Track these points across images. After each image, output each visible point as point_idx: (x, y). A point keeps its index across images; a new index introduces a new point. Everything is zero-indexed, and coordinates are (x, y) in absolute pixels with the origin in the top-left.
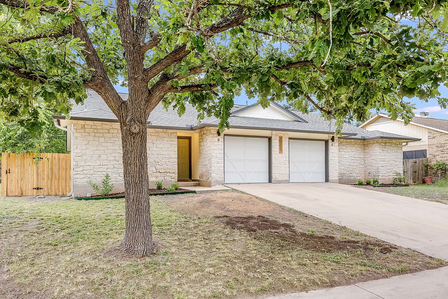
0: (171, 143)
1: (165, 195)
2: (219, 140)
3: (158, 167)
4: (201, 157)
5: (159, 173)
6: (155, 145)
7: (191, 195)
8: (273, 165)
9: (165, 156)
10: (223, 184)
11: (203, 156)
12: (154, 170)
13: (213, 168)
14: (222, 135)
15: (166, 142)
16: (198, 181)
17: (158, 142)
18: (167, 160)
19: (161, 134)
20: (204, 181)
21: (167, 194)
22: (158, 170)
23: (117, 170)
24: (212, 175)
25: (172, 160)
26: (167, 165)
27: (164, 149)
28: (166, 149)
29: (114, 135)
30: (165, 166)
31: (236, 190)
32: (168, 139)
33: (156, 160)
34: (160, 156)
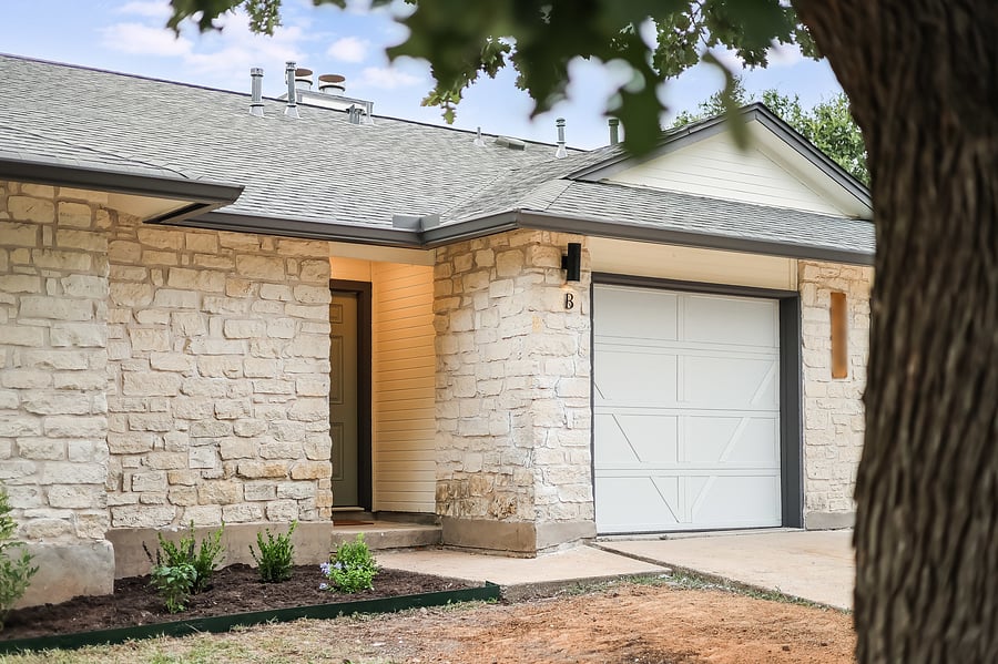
0: (302, 311)
1: (341, 619)
2: (568, 303)
3: (231, 445)
4: (448, 394)
5: (238, 484)
6: (215, 323)
7: (476, 608)
8: (808, 437)
9: (267, 386)
10: (588, 541)
11: (465, 387)
12: (211, 460)
13: (542, 456)
14: (586, 279)
15: (273, 308)
16: (428, 519)
17: (234, 306)
18: (281, 410)
19: (249, 266)
20: (481, 522)
21: (349, 609)
22: (231, 466)
23: (33, 466)
24: (543, 490)
25: (302, 408)
26: (278, 436)
27: (265, 347)
28: (272, 345)
29: (20, 256)
30: (270, 440)
31: (694, 575)
32: (284, 291)
33: (225, 407)
34: (242, 386)
